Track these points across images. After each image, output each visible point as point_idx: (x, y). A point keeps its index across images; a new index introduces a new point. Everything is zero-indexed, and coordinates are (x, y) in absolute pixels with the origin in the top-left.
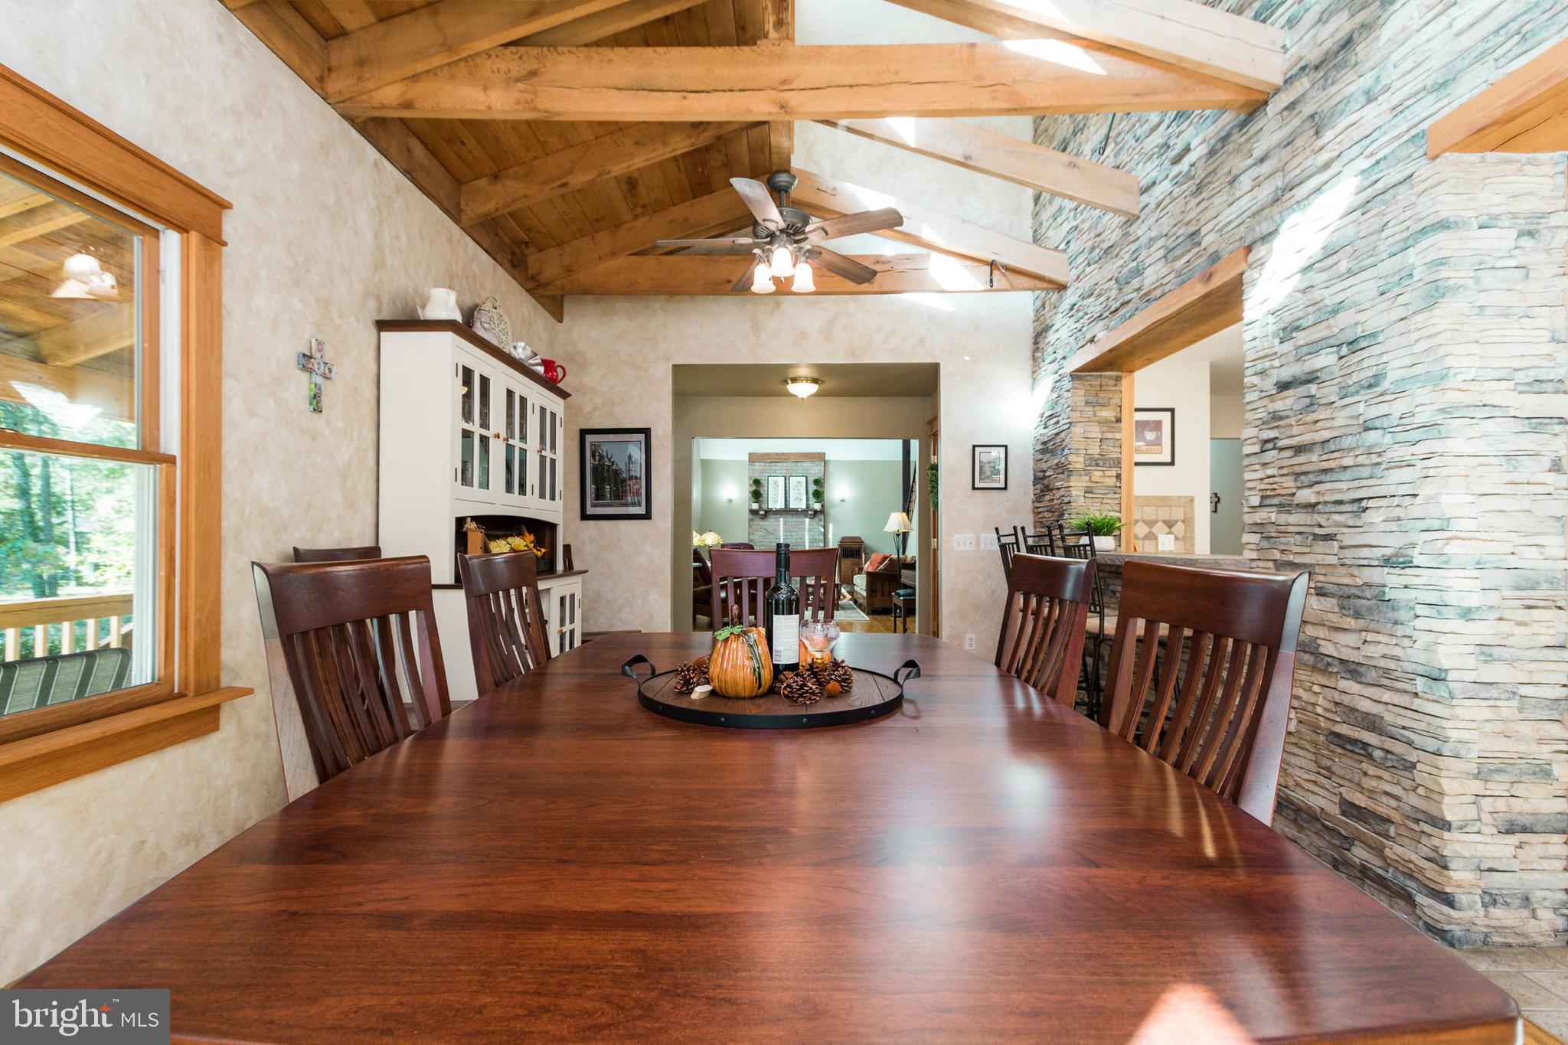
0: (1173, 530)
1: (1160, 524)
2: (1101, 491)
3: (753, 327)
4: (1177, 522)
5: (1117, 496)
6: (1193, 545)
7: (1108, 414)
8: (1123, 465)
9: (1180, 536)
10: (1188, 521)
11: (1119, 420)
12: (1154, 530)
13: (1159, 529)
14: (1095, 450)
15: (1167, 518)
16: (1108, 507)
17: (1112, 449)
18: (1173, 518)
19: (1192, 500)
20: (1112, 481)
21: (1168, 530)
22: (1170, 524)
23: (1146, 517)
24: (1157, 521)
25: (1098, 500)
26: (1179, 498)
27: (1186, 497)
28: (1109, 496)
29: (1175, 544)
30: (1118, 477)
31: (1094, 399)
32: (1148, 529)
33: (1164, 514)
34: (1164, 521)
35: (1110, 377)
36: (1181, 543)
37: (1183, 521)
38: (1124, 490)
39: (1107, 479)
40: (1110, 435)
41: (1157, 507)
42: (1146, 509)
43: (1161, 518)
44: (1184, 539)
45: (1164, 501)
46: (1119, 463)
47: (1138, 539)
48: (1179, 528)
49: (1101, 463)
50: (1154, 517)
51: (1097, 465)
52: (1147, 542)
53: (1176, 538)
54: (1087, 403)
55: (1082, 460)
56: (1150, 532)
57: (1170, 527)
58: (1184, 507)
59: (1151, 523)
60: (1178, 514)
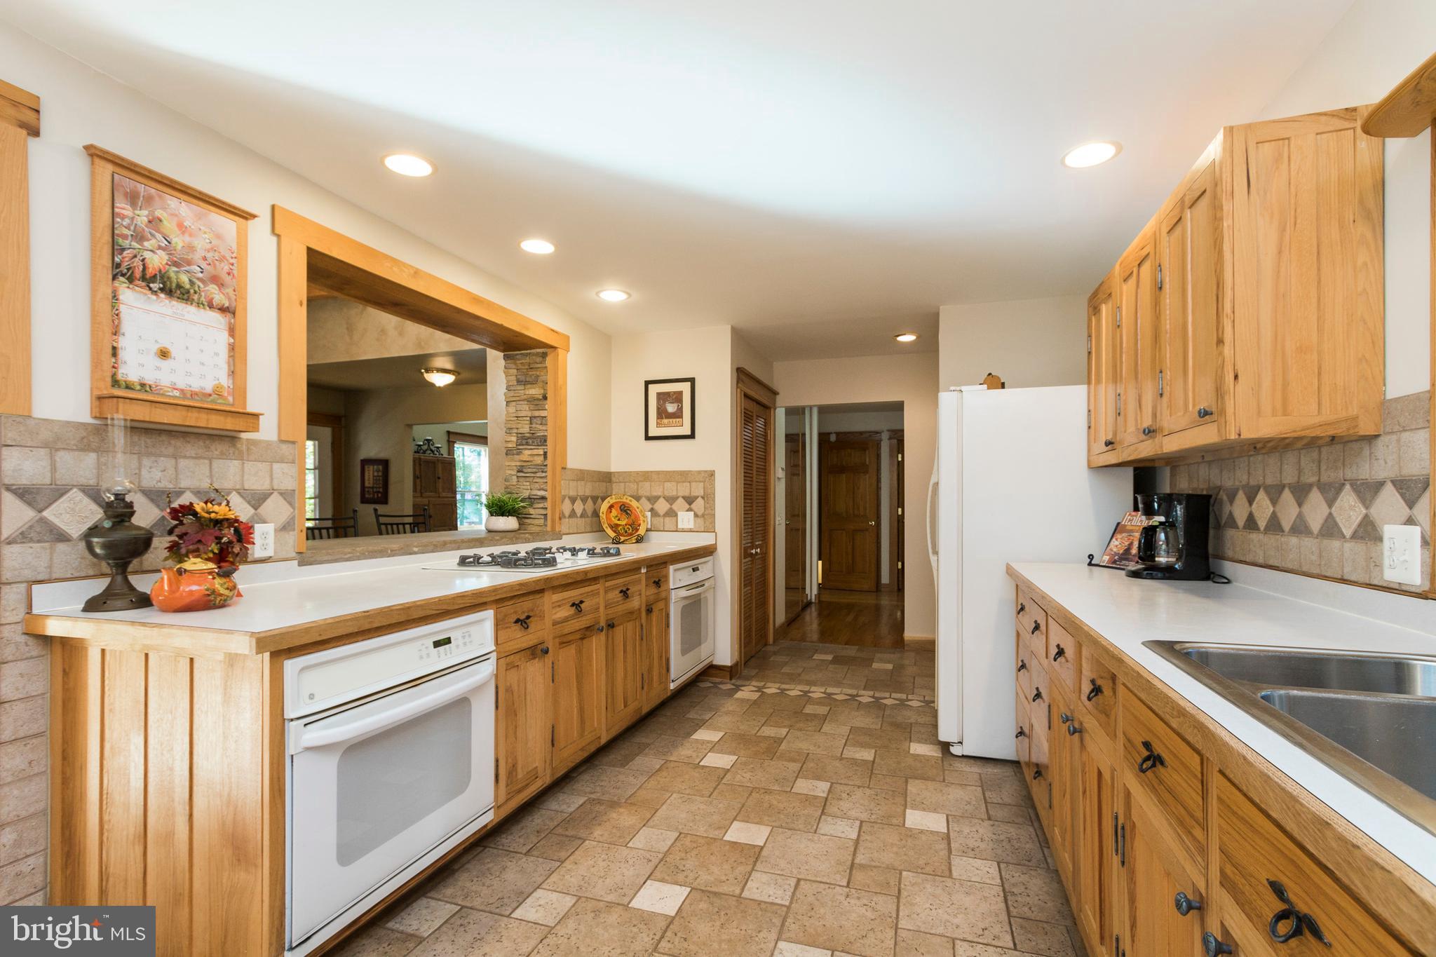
0: (693, 506)
1: (681, 500)
2: (529, 470)
3: (347, 329)
4: (696, 497)
5: (544, 475)
6: (713, 522)
7: (535, 391)
8: (549, 442)
9: (700, 513)
10: (709, 497)
11: (545, 398)
12: (675, 507)
13: (680, 504)
14: (525, 429)
15: (687, 494)
16: (537, 486)
17: (540, 427)
18: (693, 494)
19: (712, 474)
20: (539, 460)
21: (688, 507)
22: (690, 500)
23: (667, 494)
24: (678, 497)
25: (528, 479)
26: (699, 472)
27: (706, 471)
28: (538, 475)
29: (695, 521)
30: (545, 454)
31: (522, 378)
32: (669, 506)
33: (684, 490)
34: (684, 497)
35: (537, 354)
36: (700, 521)
37: (703, 498)
38: (549, 468)
39: (536, 458)
40: (537, 413)
41: (678, 482)
42: (668, 485)
43: (681, 494)
44: (703, 516)
45: (684, 476)
46: (545, 441)
47: (659, 516)
48: (699, 505)
49: (530, 441)
50: (674, 493)
51: (527, 444)
52: (667, 519)
53: (696, 515)
54: (519, 382)
55: (514, 439)
56: (671, 508)
57: (690, 504)
58: (704, 482)
59: (671, 500)
60: (698, 490)
